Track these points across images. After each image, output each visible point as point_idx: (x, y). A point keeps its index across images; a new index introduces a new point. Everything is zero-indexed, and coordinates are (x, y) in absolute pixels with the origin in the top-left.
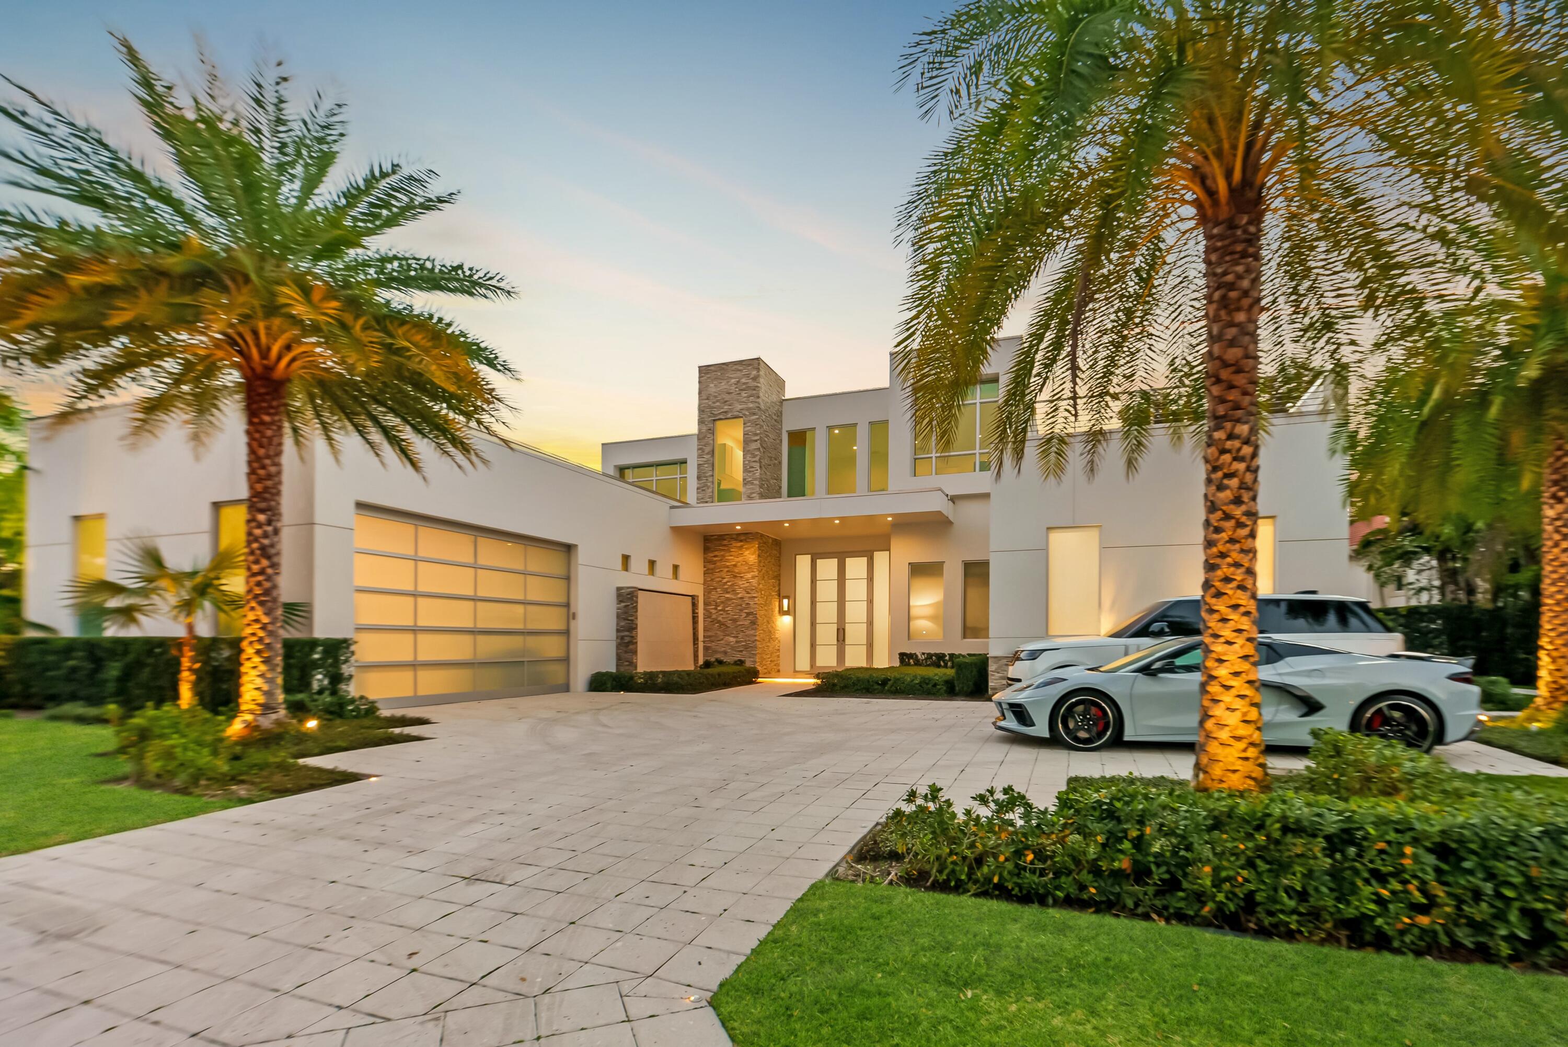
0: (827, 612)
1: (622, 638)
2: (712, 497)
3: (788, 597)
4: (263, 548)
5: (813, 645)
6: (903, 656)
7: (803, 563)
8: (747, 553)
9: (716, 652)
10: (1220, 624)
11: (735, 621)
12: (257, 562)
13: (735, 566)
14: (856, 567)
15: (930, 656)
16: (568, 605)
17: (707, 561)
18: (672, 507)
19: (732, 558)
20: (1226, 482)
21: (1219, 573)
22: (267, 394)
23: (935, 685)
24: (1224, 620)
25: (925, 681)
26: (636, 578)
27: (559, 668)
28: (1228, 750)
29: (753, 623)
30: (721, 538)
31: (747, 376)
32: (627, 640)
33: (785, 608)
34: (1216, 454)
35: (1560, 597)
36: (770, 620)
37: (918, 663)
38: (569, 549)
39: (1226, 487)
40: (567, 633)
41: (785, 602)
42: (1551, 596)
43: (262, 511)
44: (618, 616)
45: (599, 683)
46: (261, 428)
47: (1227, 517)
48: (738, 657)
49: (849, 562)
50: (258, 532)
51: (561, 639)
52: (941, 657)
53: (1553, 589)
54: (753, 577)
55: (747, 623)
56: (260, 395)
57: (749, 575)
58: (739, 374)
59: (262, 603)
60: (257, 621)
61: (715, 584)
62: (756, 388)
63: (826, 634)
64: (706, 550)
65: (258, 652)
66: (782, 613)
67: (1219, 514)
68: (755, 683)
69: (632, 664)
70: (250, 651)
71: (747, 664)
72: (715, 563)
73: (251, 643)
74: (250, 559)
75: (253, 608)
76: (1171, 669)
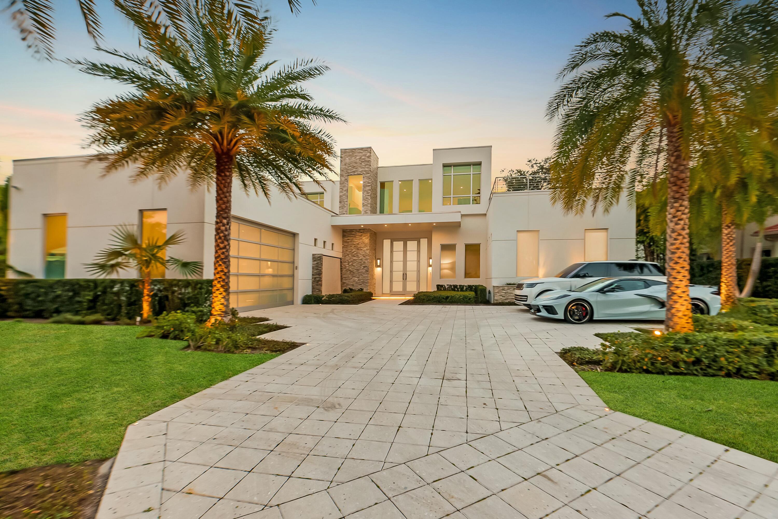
0: (398, 266)
1: (315, 278)
2: (346, 211)
3: (380, 259)
4: (225, 236)
5: (391, 282)
6: (438, 286)
7: (387, 243)
8: (364, 238)
9: (348, 285)
10: (677, 274)
11: (358, 270)
12: (222, 243)
13: (358, 244)
14: (412, 245)
15: (450, 286)
16: (293, 263)
17: (344, 242)
18: (332, 216)
19: (357, 241)
20: (679, 222)
21: (677, 255)
22: (228, 162)
23: (470, 299)
24: (679, 272)
25: (465, 297)
26: (319, 250)
27: (289, 293)
28: (682, 320)
29: (367, 271)
30: (351, 231)
31: (365, 155)
32: (318, 279)
33: (379, 264)
34: (675, 212)
35: (729, 263)
36: (373, 270)
37: (445, 289)
38: (294, 235)
39: (679, 224)
40: (293, 276)
41: (379, 261)
42: (726, 263)
43: (225, 218)
44: (313, 268)
45: (307, 300)
46: (225, 178)
47: (680, 235)
48: (359, 287)
49: (409, 243)
50: (223, 228)
51: (291, 279)
52: (455, 286)
53: (727, 260)
54: (367, 250)
55: (364, 271)
56: (225, 162)
57: (365, 249)
58: (361, 154)
59: (224, 263)
60: (222, 271)
61: (348, 253)
62: (370, 162)
63: (398, 276)
64: (344, 236)
65: (222, 286)
66: (377, 266)
67: (676, 234)
68: (371, 300)
69: (320, 291)
70: (219, 286)
71: (364, 290)
72: (348, 242)
73: (219, 282)
74: (219, 241)
75: (220, 265)
76: (613, 290)
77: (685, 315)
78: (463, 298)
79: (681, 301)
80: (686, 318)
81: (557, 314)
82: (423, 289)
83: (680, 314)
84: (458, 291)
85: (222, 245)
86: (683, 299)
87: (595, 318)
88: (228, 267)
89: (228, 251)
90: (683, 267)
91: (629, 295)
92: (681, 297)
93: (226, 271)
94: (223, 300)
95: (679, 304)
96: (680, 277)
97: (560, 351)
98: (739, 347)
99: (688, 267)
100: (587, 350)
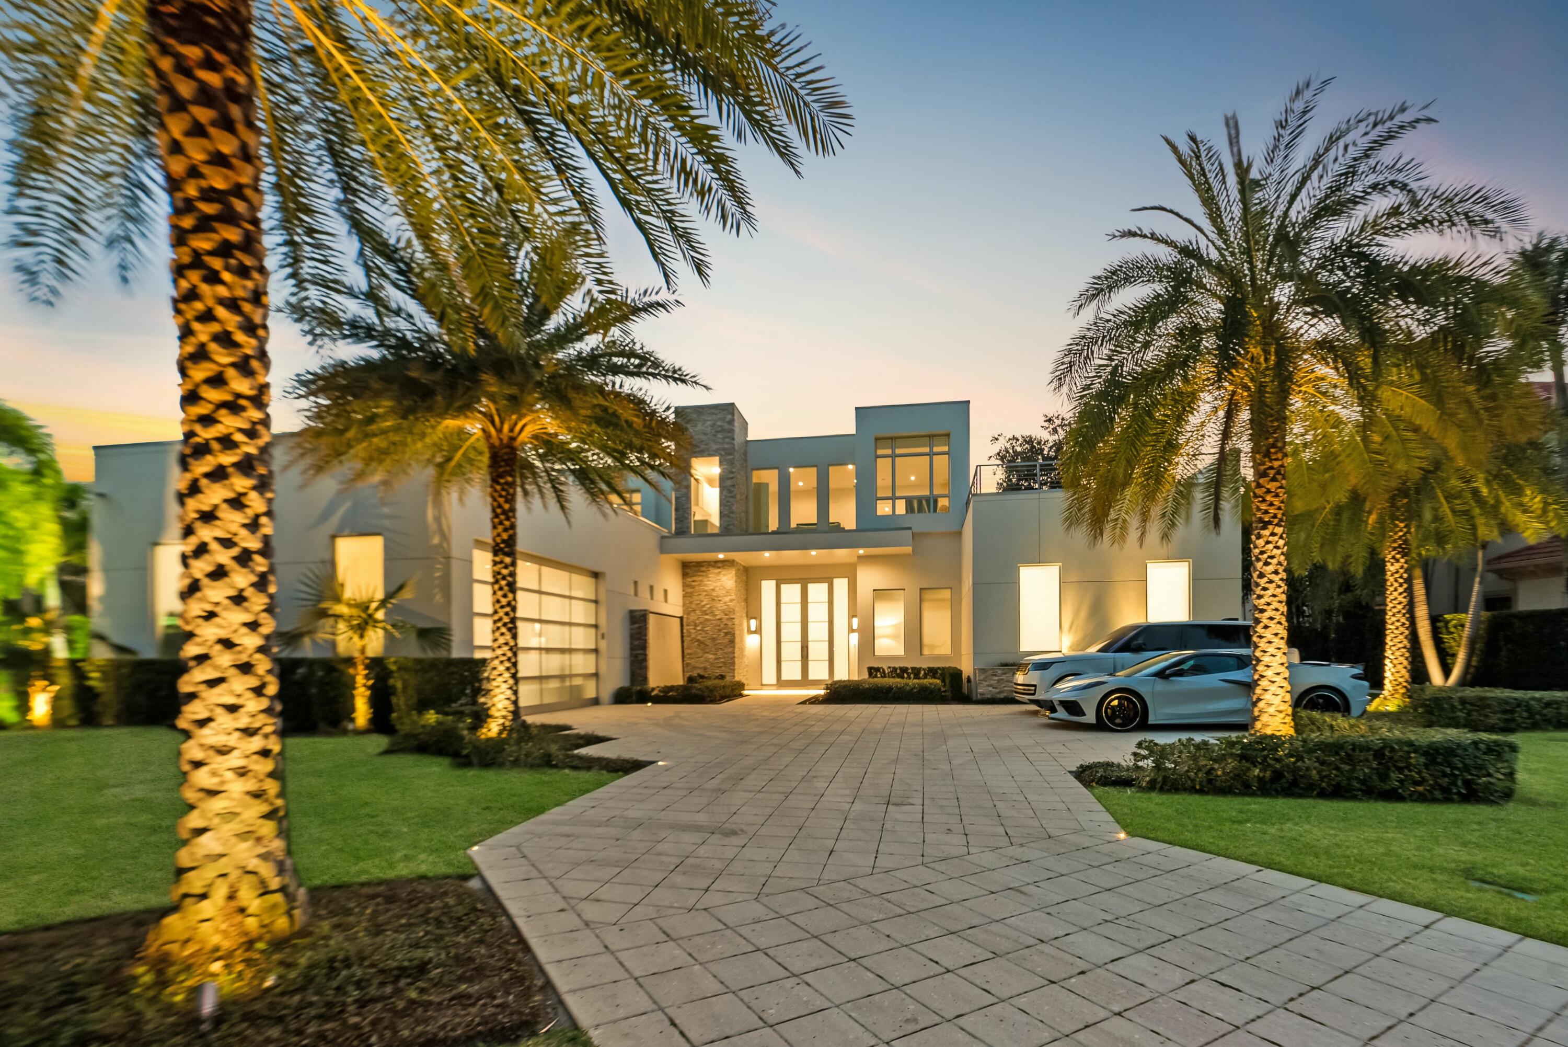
0: (791, 632)
1: (636, 656)
2: (689, 529)
3: (755, 618)
4: (509, 585)
5: (778, 661)
6: (870, 670)
7: (768, 588)
8: (724, 578)
9: (696, 668)
10: (1268, 645)
11: (714, 639)
12: (505, 596)
13: (713, 590)
14: (817, 591)
15: (895, 669)
16: (597, 626)
17: (686, 586)
18: (663, 537)
19: (710, 583)
20: (1270, 560)
21: (1266, 615)
24: (1270, 642)
26: (642, 601)
27: (590, 685)
28: (1276, 718)
29: (731, 641)
30: (700, 564)
31: (723, 419)
32: (640, 657)
33: (753, 628)
36: (742, 640)
37: (884, 675)
38: (597, 575)
39: (1269, 564)
40: (596, 651)
41: (753, 622)
42: (1392, 624)
44: (633, 636)
45: (621, 697)
47: (1270, 581)
48: (717, 672)
49: (812, 587)
50: (505, 572)
51: (592, 657)
52: (904, 670)
53: (1394, 619)
54: (732, 600)
55: (727, 641)
57: (727, 599)
58: (714, 417)
59: (509, 630)
61: (694, 607)
62: (732, 431)
63: (791, 651)
64: (685, 575)
65: (507, 669)
66: (750, 632)
67: (1265, 580)
68: (741, 695)
69: (645, 679)
70: (501, 668)
71: (728, 679)
72: (693, 587)
73: (502, 662)
74: (500, 593)
75: (502, 634)
76: (1181, 673)
77: (1280, 712)
78: (919, 692)
79: (1273, 688)
80: (1282, 715)
81: (1084, 714)
82: (842, 674)
83: (1271, 710)
84: (909, 678)
85: (504, 601)
86: (1277, 684)
87: (1152, 720)
88: (515, 637)
89: (514, 609)
90: (1276, 634)
91: (1212, 680)
92: (1273, 682)
93: (512, 643)
94: (509, 692)
95: (1270, 693)
96: (1271, 650)
97: (1074, 769)
98: (1337, 754)
99: (1285, 634)
100: (1119, 765)
